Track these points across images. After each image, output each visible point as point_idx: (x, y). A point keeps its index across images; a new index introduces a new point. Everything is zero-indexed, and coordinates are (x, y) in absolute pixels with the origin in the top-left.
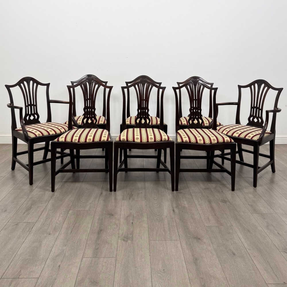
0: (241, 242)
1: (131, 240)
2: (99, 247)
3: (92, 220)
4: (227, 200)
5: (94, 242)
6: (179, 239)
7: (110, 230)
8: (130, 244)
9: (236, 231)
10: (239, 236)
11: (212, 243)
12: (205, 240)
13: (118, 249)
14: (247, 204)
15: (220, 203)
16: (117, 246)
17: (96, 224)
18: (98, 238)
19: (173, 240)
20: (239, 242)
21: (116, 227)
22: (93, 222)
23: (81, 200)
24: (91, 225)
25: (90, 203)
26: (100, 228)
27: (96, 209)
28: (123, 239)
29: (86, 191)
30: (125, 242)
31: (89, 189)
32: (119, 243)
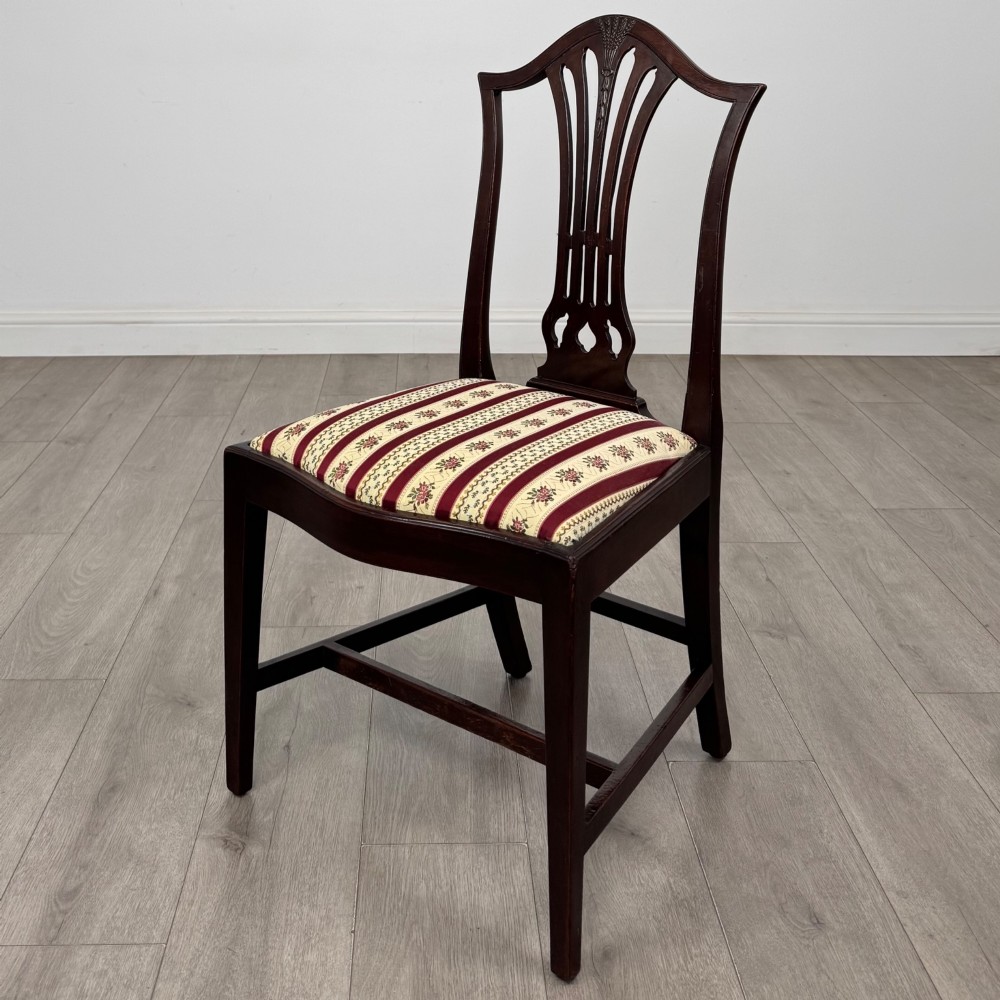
0: (856, 851)
1: (263, 844)
2: (81, 885)
3: (79, 729)
4: (790, 620)
5: (64, 856)
6: (522, 836)
7: (165, 783)
8: (254, 863)
9: (833, 787)
10: (849, 819)
11: (700, 860)
12: (662, 843)
13: (187, 895)
14: (896, 645)
15: (755, 638)
16: (181, 875)
17: (96, 754)
18: (91, 830)
19: (491, 840)
20: (846, 853)
21: (197, 769)
22: (80, 741)
23: (45, 628)
24: (67, 757)
25: (86, 644)
26: (109, 774)
27: (113, 674)
28: (220, 835)
29: (78, 582)
30: (233, 852)
31: (95, 570)
32: (194, 862)
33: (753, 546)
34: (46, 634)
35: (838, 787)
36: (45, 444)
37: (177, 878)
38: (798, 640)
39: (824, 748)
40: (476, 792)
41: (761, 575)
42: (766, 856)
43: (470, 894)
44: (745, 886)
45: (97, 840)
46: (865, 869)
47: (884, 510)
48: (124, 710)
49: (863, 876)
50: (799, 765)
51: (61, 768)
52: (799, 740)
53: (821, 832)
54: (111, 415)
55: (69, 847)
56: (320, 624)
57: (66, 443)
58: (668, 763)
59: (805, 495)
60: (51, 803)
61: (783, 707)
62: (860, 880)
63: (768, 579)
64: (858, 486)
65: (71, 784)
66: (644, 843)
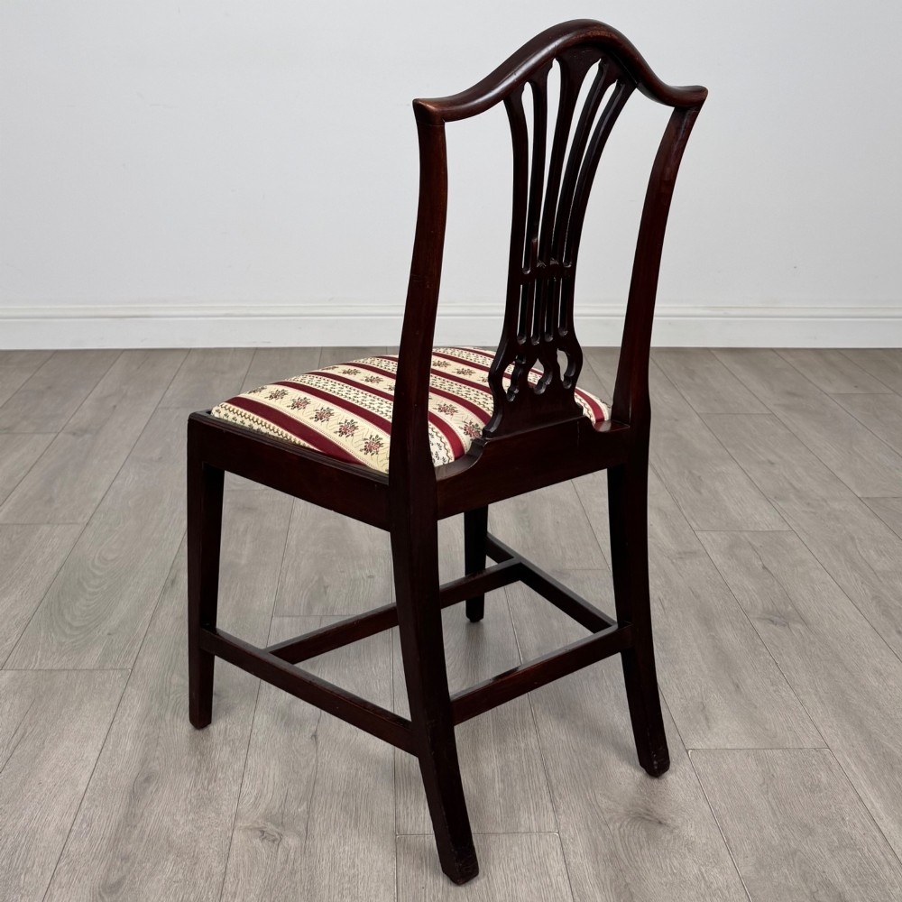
1: (299, 835)
2: (124, 878)
3: (109, 719)
4: (790, 608)
5: (105, 847)
6: (552, 826)
7: (198, 773)
8: (292, 855)
9: (850, 775)
10: (869, 806)
11: (729, 850)
12: (690, 831)
13: (229, 887)
14: (894, 631)
15: (757, 625)
16: (222, 867)
17: (128, 745)
18: (130, 820)
19: (522, 830)
20: (870, 840)
21: (228, 759)
22: (112, 732)
23: (68, 618)
24: (100, 747)
25: (109, 634)
26: (143, 765)
27: (138, 664)
28: (256, 826)
29: (97, 572)
30: (270, 844)
31: (112, 560)
32: (234, 853)
33: (746, 534)
34: (69, 624)
35: (854, 774)
36: (53, 435)
37: (219, 869)
38: (799, 627)
39: (837, 735)
40: (503, 781)
41: (758, 564)
42: (792, 844)
43: (507, 883)
44: (775, 875)
45: (136, 832)
46: (890, 856)
47: (868, 498)
48: (152, 700)
49: (889, 864)
50: (814, 752)
51: (96, 758)
52: (812, 728)
53: (843, 819)
54: (115, 407)
55: (110, 839)
56: (336, 614)
57: (74, 434)
58: (687, 752)
59: (791, 484)
60: (87, 795)
61: (792, 694)
62: (887, 868)
63: (764, 567)
64: (840, 475)
65: (106, 775)
66: (672, 832)
